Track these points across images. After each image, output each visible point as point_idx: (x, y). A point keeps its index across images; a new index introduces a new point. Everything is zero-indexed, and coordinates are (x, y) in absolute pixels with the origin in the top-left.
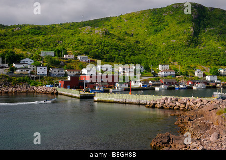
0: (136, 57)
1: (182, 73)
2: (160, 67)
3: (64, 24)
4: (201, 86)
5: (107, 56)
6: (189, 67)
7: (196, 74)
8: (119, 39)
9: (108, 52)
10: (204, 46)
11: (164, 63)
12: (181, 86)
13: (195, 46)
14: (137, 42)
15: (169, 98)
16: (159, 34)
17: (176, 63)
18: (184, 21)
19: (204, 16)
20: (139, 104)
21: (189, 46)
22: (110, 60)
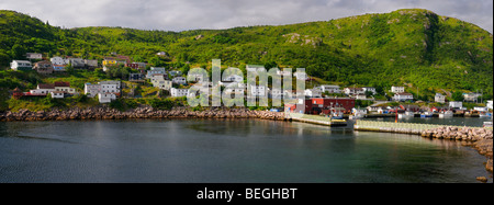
0: (362, 76)
1: (420, 98)
2: (393, 89)
3: (255, 27)
4: (448, 113)
5: (327, 73)
6: (427, 90)
7: (437, 99)
8: (337, 52)
9: (327, 68)
10: (440, 64)
11: (396, 85)
12: (427, 113)
13: (430, 64)
14: (358, 56)
15: (448, 127)
16: (384, 47)
17: (410, 85)
18: (414, 33)
19: (437, 28)
20: (411, 134)
21: (422, 64)
22: (331, 79)
